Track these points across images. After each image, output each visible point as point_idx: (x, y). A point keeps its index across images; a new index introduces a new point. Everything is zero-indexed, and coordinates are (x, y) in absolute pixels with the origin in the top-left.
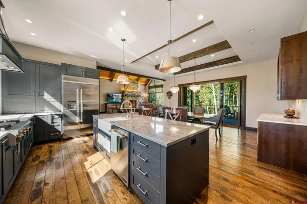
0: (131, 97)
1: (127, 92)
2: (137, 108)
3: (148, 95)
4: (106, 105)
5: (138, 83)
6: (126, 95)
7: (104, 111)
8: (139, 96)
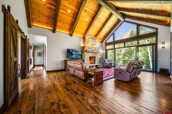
0: (90, 53)
1: (87, 48)
2: (96, 64)
3: (105, 51)
4: (65, 61)
5: (96, 40)
6: (86, 51)
7: (64, 68)
8: (97, 53)
